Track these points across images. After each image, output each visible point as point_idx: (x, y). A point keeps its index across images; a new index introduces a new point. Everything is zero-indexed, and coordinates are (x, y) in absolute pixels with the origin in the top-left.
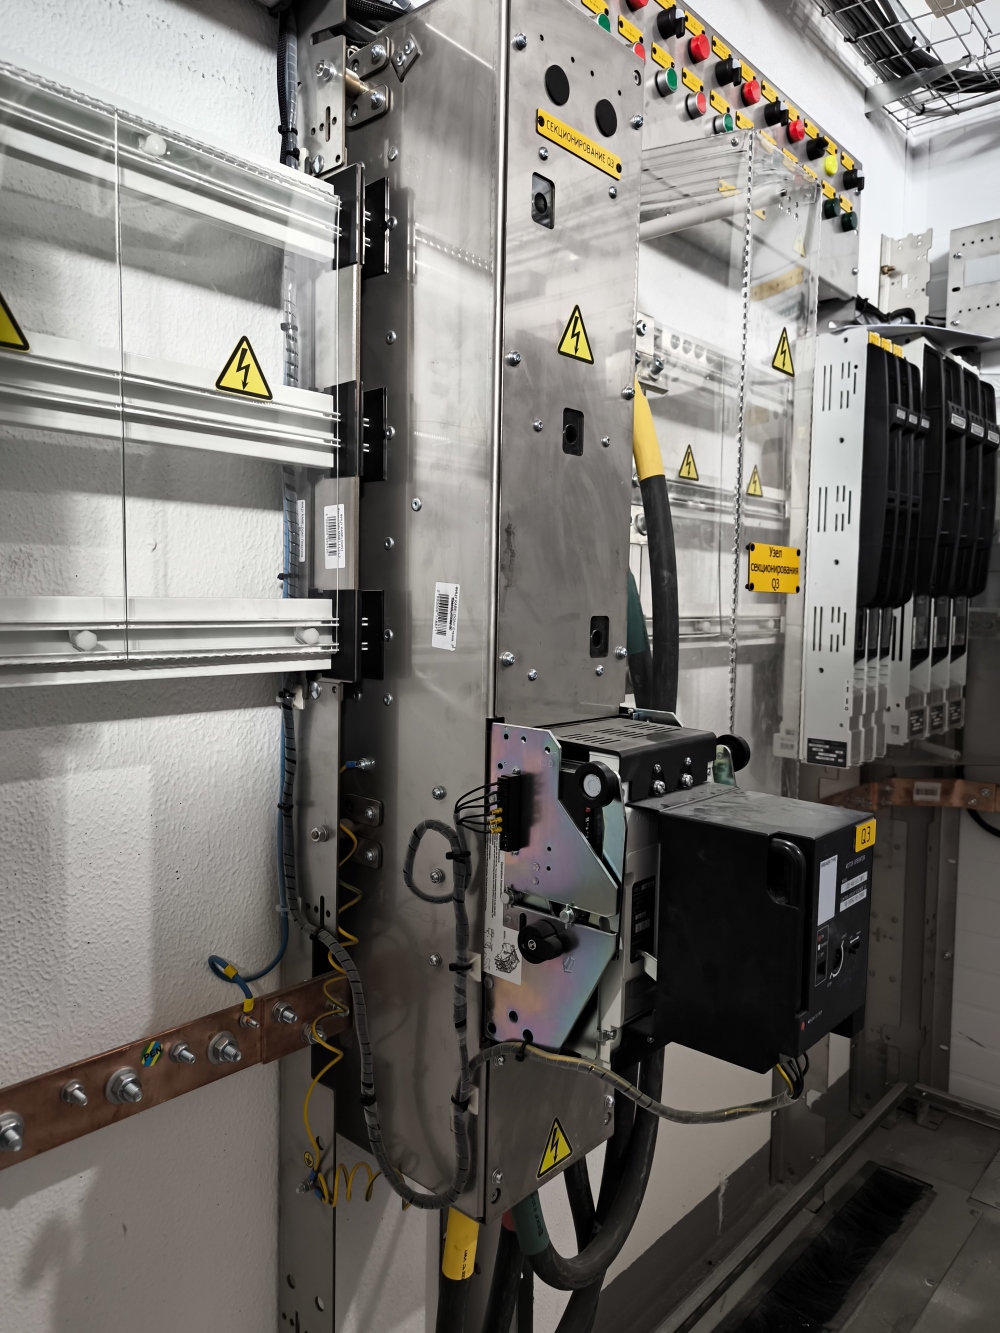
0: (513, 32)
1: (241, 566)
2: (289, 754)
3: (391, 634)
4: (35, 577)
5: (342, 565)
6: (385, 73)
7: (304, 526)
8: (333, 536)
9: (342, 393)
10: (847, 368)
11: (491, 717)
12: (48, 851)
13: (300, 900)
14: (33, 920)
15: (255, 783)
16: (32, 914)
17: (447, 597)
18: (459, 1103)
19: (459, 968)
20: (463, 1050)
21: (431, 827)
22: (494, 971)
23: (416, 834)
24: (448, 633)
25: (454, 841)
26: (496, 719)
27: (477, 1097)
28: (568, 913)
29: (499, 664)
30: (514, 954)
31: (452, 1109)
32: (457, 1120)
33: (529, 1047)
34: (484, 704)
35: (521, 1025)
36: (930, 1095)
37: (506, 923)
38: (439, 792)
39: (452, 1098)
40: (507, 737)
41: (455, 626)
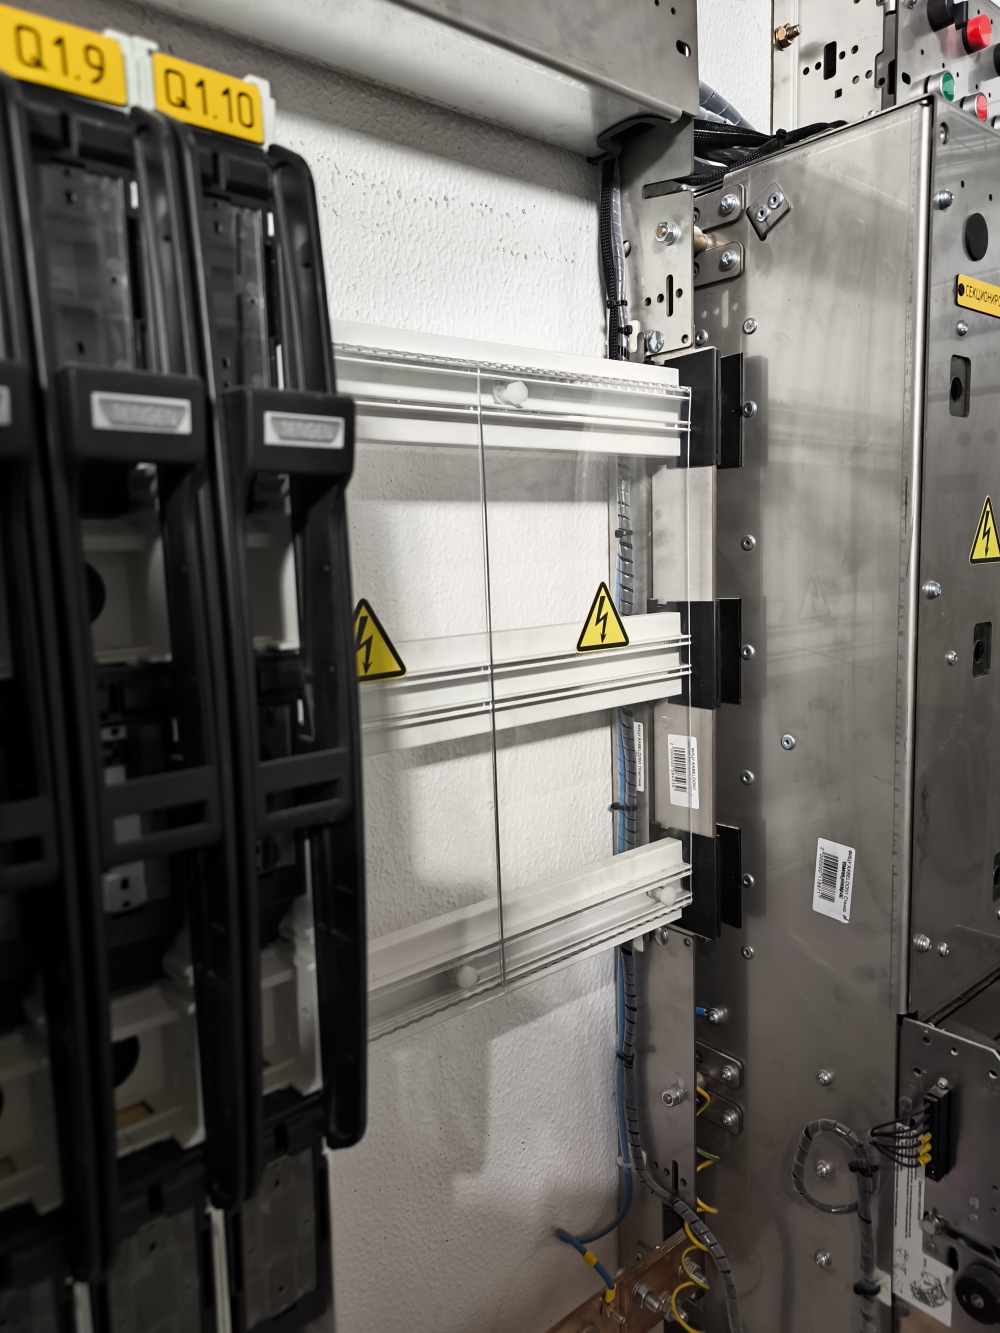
0: (936, 189)
1: (572, 799)
2: (629, 1001)
3: (752, 879)
4: (387, 872)
5: (696, 805)
6: (736, 226)
7: (642, 752)
8: (680, 769)
9: (693, 614)
11: (903, 1012)
12: (408, 1157)
13: (644, 1154)
14: (397, 1233)
15: (590, 1029)
16: (396, 1226)
17: (836, 859)
19: (865, 1291)
21: (827, 1129)
22: (909, 1297)
23: (807, 1134)
24: (838, 900)
25: (857, 1149)
26: (909, 1014)
29: (913, 951)
30: (939, 1289)
34: (893, 997)
37: (927, 1250)
38: (826, 1078)
40: (927, 1040)
41: (848, 895)
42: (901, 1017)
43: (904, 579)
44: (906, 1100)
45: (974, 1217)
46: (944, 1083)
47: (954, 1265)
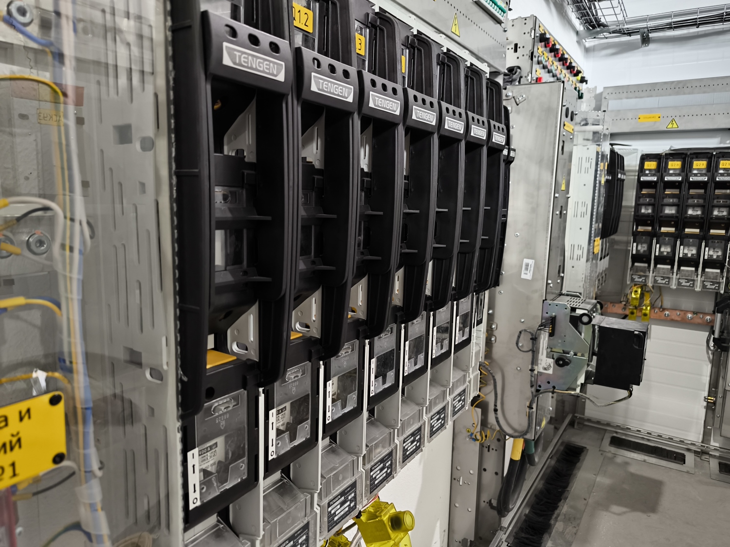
10: (588, 159)
11: (544, 299)
18: (530, 407)
19: (532, 370)
20: (532, 393)
21: (525, 331)
22: (542, 370)
23: (520, 332)
24: (529, 274)
25: (532, 334)
26: (546, 300)
27: (534, 406)
28: (572, 353)
29: (547, 284)
30: (550, 365)
31: (528, 410)
32: (529, 412)
33: (555, 390)
34: (542, 296)
35: (552, 384)
36: (580, 418)
37: (547, 357)
38: (523, 320)
39: (528, 407)
40: (550, 305)
41: (532, 272)
42: (544, 301)
43: (551, 193)
44: (544, 321)
45: (559, 345)
46: (554, 314)
47: (553, 358)
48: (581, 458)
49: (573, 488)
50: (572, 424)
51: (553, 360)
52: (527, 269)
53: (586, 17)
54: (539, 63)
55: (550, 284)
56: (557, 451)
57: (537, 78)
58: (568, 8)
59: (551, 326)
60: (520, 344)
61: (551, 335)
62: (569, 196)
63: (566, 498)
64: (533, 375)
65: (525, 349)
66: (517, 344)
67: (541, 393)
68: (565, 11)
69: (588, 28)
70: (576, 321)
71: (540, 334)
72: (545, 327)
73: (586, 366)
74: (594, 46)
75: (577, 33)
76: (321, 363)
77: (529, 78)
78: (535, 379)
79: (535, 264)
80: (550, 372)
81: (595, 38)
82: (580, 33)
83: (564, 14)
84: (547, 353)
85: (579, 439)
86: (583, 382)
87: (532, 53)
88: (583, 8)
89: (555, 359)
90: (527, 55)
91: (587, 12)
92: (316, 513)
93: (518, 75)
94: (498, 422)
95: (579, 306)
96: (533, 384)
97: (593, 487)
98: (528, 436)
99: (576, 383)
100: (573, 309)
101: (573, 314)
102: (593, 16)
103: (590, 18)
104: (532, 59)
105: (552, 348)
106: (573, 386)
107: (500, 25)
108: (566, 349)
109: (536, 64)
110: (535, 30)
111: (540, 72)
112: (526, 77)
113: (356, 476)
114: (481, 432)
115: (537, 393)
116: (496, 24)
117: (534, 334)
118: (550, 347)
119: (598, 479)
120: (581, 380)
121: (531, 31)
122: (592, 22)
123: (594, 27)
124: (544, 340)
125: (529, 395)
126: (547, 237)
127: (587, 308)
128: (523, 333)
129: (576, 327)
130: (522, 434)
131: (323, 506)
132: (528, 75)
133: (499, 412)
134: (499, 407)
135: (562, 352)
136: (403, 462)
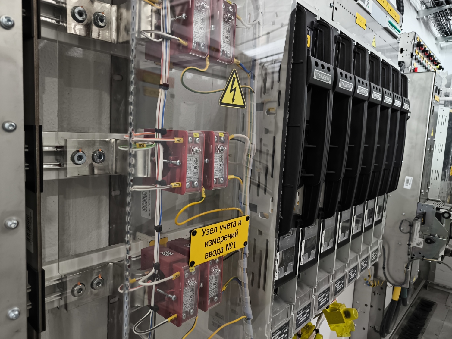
10: (444, 117)
17: (409, 179)
18: (407, 268)
19: (409, 245)
20: (409, 259)
21: (406, 220)
22: (415, 245)
23: (402, 221)
24: (409, 186)
25: (410, 223)
26: (420, 202)
27: (410, 267)
28: (436, 235)
29: (421, 192)
30: (421, 243)
31: (405, 269)
32: (406, 271)
33: (424, 258)
34: (417, 199)
35: (422, 254)
36: (431, 283)
37: (419, 237)
38: (404, 214)
39: (405, 267)
40: (422, 205)
41: (411, 185)
42: (418, 202)
43: (425, 137)
44: (418, 215)
45: (428, 230)
46: (425, 211)
47: (423, 238)
48: (433, 309)
49: (428, 327)
50: (425, 287)
51: (423, 240)
52: (407, 182)
53: (443, 29)
54: (416, 59)
55: (422, 192)
56: (416, 302)
57: (414, 68)
58: (431, 24)
59: (423, 218)
60: (402, 229)
61: (423, 223)
62: (435, 139)
63: (423, 333)
64: (410, 248)
65: (405, 231)
66: (400, 228)
67: (415, 259)
68: (429, 26)
69: (443, 36)
70: (440, 216)
71: (415, 223)
72: (419, 219)
73: (446, 245)
74: (446, 46)
75: (436, 38)
76: (322, 220)
77: (410, 68)
78: (410, 250)
79: (414, 180)
80: (421, 246)
81: (447, 41)
82: (438, 38)
83: (429, 28)
84: (420, 235)
85: (430, 297)
86: (443, 254)
87: (412, 54)
88: (441, 24)
89: (425, 239)
90: (409, 55)
91: (444, 27)
92: (314, 299)
93: (403, 67)
94: (385, 275)
95: (442, 207)
96: (410, 253)
97: (442, 328)
98: (404, 286)
99: (439, 255)
100: (438, 209)
101: (438, 212)
102: (448, 29)
103: (445, 30)
104: (412, 57)
105: (423, 232)
106: (437, 257)
107: (396, 39)
108: (432, 233)
109: (414, 60)
110: (414, 40)
111: (416, 65)
112: (407, 68)
113: (330, 284)
114: (373, 281)
115: (412, 259)
116: (393, 39)
117: (411, 223)
118: (421, 231)
119: (445, 323)
120: (442, 253)
121: (412, 41)
122: (446, 32)
123: (448, 35)
124: (418, 226)
125: (407, 260)
126: (422, 164)
127: (447, 209)
128: (404, 221)
129: (440, 220)
130: (401, 284)
131: (317, 296)
132: (409, 67)
133: (386, 269)
134: (386, 266)
135: (429, 235)
136: (349, 283)
